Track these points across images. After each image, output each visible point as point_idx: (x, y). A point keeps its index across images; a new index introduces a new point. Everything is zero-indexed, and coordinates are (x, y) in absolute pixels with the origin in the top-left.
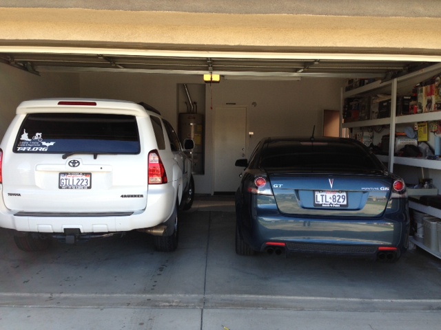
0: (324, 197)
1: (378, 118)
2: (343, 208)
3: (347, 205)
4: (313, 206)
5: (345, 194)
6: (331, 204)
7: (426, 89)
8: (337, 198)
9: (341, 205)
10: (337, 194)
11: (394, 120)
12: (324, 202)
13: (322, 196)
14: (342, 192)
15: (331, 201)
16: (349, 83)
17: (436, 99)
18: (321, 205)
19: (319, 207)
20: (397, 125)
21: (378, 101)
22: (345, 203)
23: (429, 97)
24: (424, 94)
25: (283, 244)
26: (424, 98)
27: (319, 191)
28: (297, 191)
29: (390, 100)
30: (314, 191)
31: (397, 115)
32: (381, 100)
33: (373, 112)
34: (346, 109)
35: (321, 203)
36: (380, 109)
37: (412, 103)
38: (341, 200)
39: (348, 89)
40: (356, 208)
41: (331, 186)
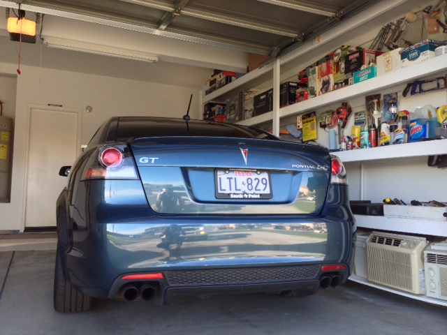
0: (233, 181)
1: (253, 116)
2: (264, 200)
3: (271, 195)
4: (214, 199)
5: (265, 175)
6: (244, 193)
7: (320, 69)
8: (255, 183)
9: (261, 195)
10: (254, 176)
11: (278, 112)
12: (233, 191)
13: (230, 179)
14: (262, 171)
15: (244, 188)
16: (211, 85)
17: (334, 79)
18: (229, 195)
19: (225, 199)
20: (282, 119)
21: (252, 96)
22: (268, 191)
23: (326, 78)
24: (316, 75)
25: (159, 275)
26: (317, 80)
27: (225, 170)
28: (185, 171)
29: (272, 90)
30: (215, 170)
31: (281, 106)
32: (256, 94)
33: (246, 110)
34: (207, 116)
35: (227, 192)
36: (255, 105)
37: (300, 90)
38: (261, 186)
39: (208, 92)
40: (284, 199)
41: (245, 159)
